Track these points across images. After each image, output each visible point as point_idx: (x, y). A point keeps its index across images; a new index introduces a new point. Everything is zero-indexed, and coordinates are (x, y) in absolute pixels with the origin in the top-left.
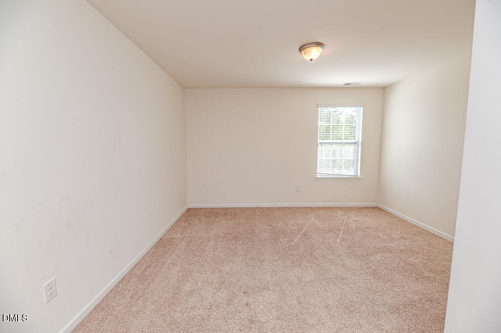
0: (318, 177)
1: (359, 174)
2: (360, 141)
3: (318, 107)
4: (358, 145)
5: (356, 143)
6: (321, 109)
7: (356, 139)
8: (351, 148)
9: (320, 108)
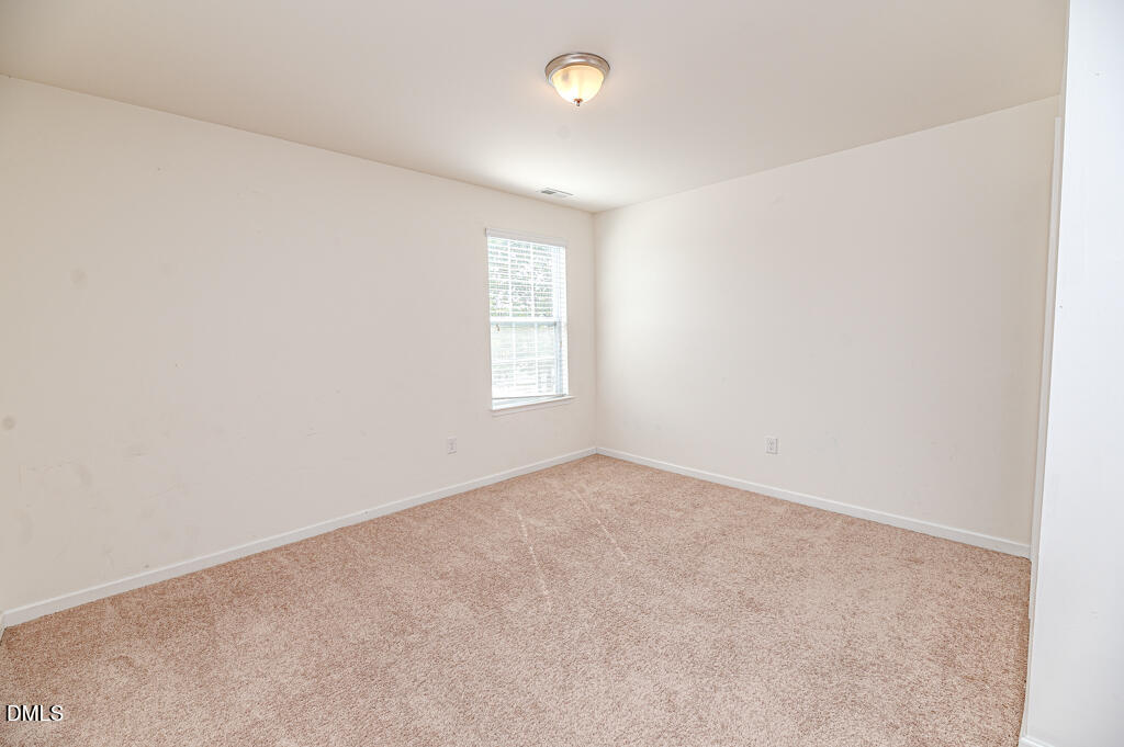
0: (494, 408)
1: (566, 391)
2: (564, 320)
3: (486, 235)
4: (560, 327)
5: (555, 324)
6: (493, 242)
7: (554, 314)
8: (548, 336)
9: (490, 239)
